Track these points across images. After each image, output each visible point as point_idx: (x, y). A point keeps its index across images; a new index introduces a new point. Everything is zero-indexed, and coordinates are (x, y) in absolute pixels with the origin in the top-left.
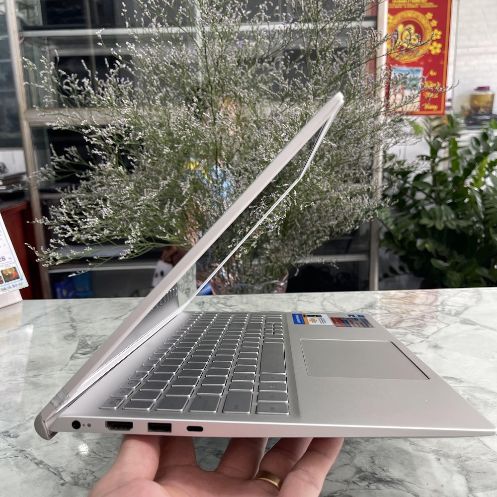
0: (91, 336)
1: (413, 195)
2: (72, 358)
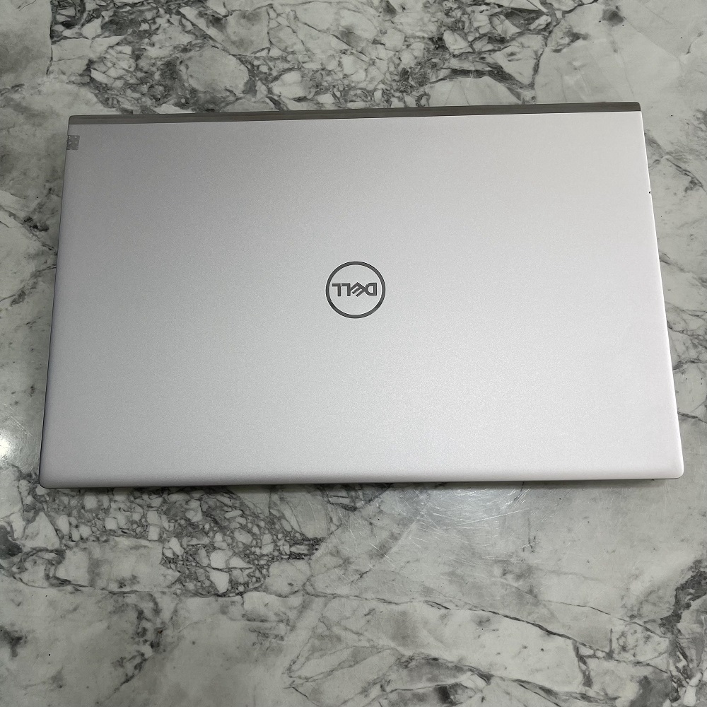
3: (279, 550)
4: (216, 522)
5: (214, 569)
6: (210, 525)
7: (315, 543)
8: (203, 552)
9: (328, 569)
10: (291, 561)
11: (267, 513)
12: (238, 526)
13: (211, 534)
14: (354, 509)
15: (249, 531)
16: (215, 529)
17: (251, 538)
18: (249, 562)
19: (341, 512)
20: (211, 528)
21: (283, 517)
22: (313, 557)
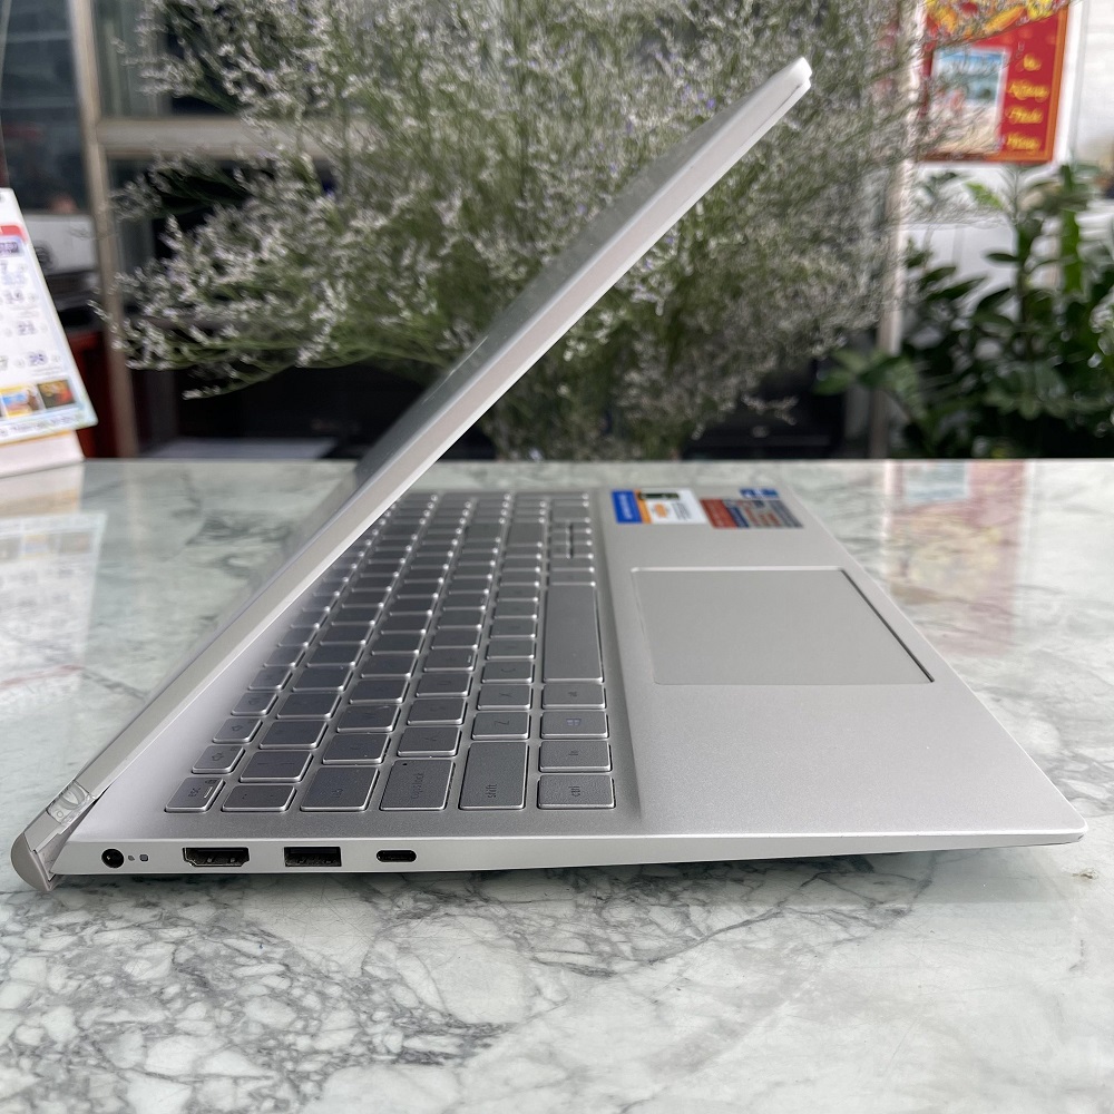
0: (233, 514)
1: (972, 348)
2: (190, 542)
3: (370, 1043)
4: (202, 983)
5: (149, 1074)
6: (184, 988)
7: (479, 1035)
8: (136, 1039)
9: (517, 1090)
10: (402, 1067)
11: (355, 971)
12: (265, 991)
13: (178, 1004)
14: (608, 974)
15: (292, 1003)
16: (193, 995)
17: (294, 1016)
18: (267, 1065)
19: (567, 978)
20: (184, 994)
21: (401, 981)
22: (473, 1063)
